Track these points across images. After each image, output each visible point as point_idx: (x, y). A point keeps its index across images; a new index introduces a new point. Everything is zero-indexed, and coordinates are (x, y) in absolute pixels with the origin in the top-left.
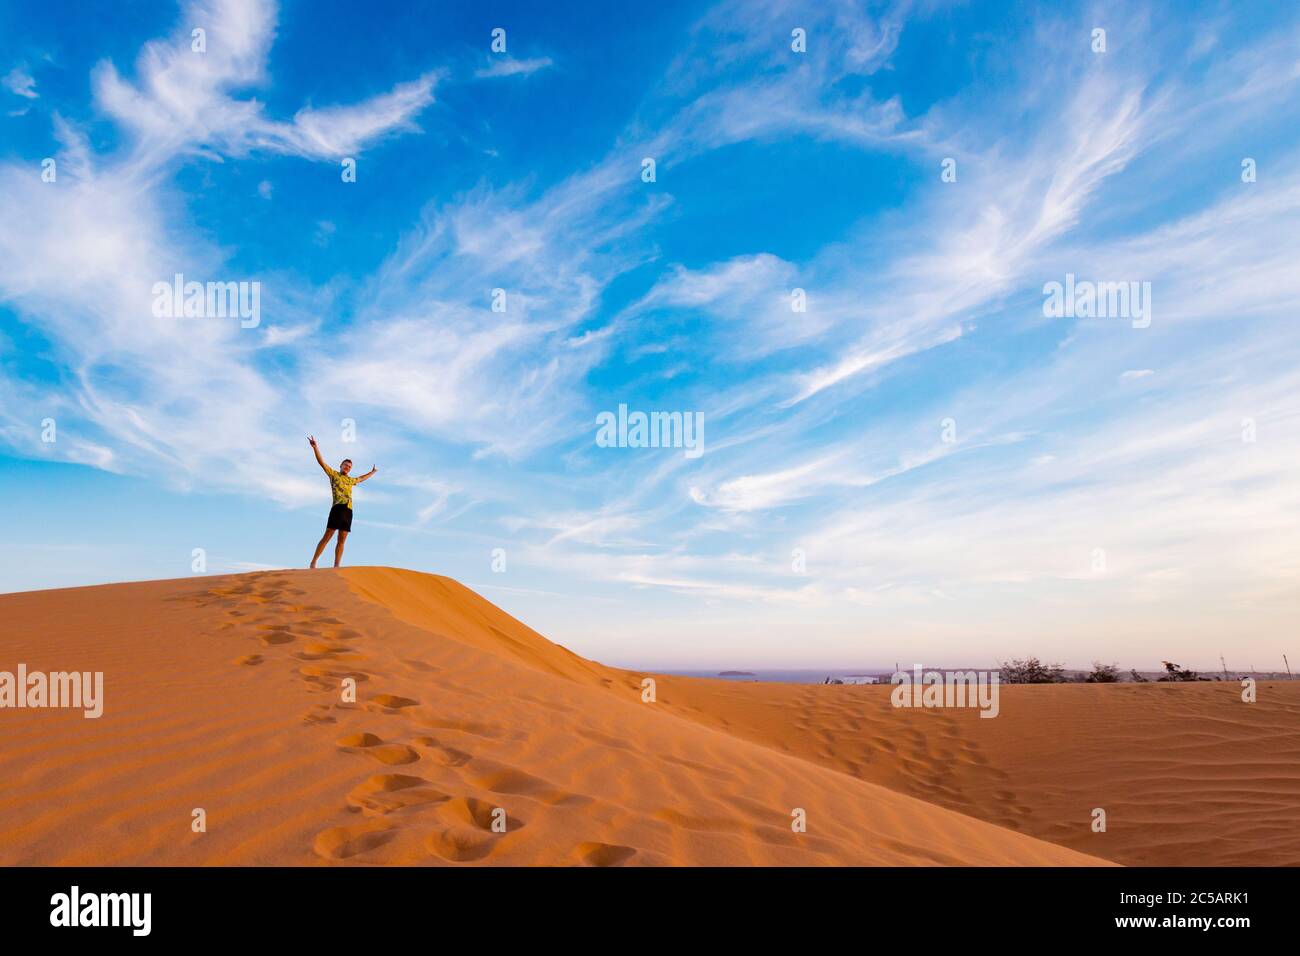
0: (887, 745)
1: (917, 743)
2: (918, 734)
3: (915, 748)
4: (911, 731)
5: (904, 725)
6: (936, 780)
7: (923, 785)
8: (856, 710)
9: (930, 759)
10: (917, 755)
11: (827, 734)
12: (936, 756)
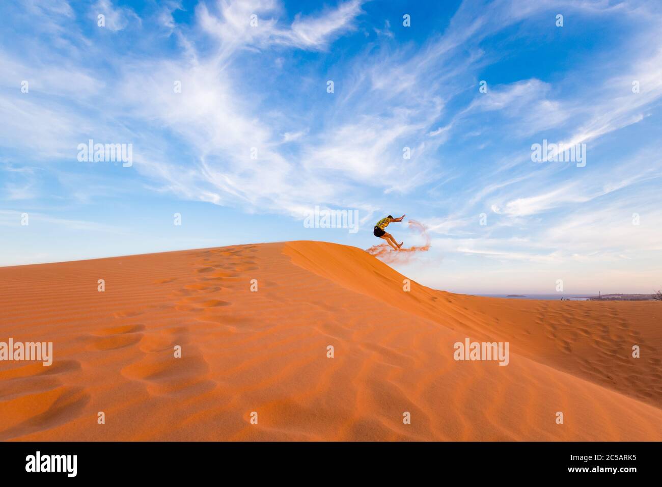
0: (586, 332)
1: (604, 332)
2: (604, 327)
3: (603, 334)
4: (600, 325)
5: (596, 322)
6: (614, 351)
7: (606, 354)
8: (570, 314)
9: (611, 341)
10: (603, 338)
11: (553, 326)
12: (614, 338)
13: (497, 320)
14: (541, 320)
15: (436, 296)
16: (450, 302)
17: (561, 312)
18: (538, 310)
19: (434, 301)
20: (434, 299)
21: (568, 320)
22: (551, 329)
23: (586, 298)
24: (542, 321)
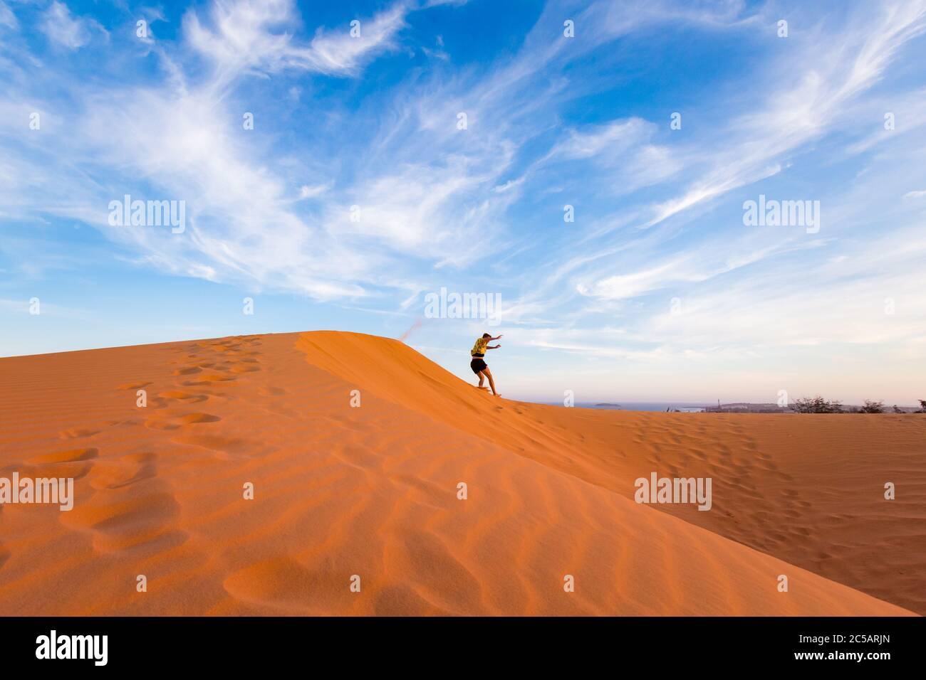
0: (700, 454)
1: (723, 454)
2: (724, 447)
3: (721, 457)
4: (719, 445)
5: (712, 441)
6: (737, 480)
7: (726, 484)
8: (679, 430)
9: (732, 465)
10: (723, 462)
11: (656, 446)
12: (737, 463)
13: (583, 438)
14: (640, 437)
15: (500, 406)
16: (520, 413)
17: (667, 428)
18: (636, 424)
19: (499, 412)
20: (498, 409)
21: (675, 438)
22: (654, 450)
23: (701, 408)
24: (641, 440)
